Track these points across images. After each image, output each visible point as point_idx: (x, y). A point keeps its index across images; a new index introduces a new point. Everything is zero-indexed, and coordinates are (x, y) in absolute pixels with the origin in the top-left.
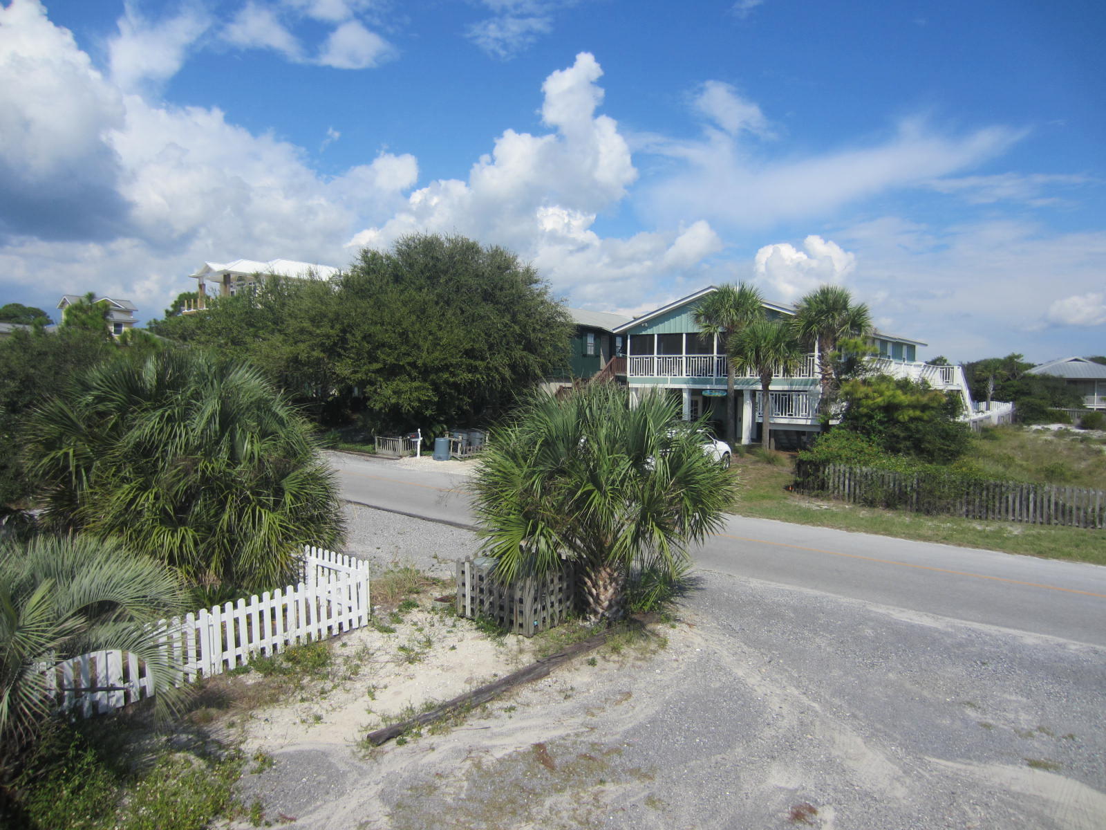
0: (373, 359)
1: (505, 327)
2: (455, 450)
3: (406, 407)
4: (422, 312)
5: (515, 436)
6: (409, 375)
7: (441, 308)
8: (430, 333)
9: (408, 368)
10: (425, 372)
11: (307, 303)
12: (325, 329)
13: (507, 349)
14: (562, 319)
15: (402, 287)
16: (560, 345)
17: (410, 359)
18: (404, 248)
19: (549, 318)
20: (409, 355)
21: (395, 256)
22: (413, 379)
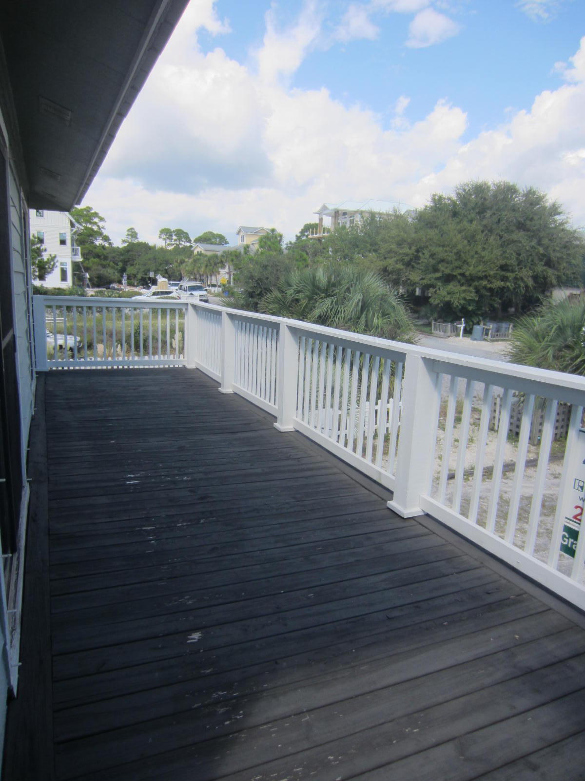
0: (436, 270)
1: (532, 248)
2: (487, 334)
3: (456, 304)
4: (471, 239)
5: (538, 324)
6: (459, 282)
7: (486, 235)
8: (476, 253)
9: (459, 277)
10: (470, 280)
11: (394, 232)
12: (406, 250)
13: (532, 264)
14: (578, 243)
15: (457, 220)
16: (573, 262)
17: (460, 271)
18: (461, 191)
19: (567, 242)
20: (460, 268)
21: (454, 198)
22: (462, 285)
